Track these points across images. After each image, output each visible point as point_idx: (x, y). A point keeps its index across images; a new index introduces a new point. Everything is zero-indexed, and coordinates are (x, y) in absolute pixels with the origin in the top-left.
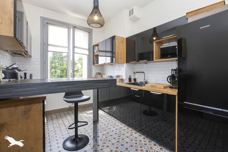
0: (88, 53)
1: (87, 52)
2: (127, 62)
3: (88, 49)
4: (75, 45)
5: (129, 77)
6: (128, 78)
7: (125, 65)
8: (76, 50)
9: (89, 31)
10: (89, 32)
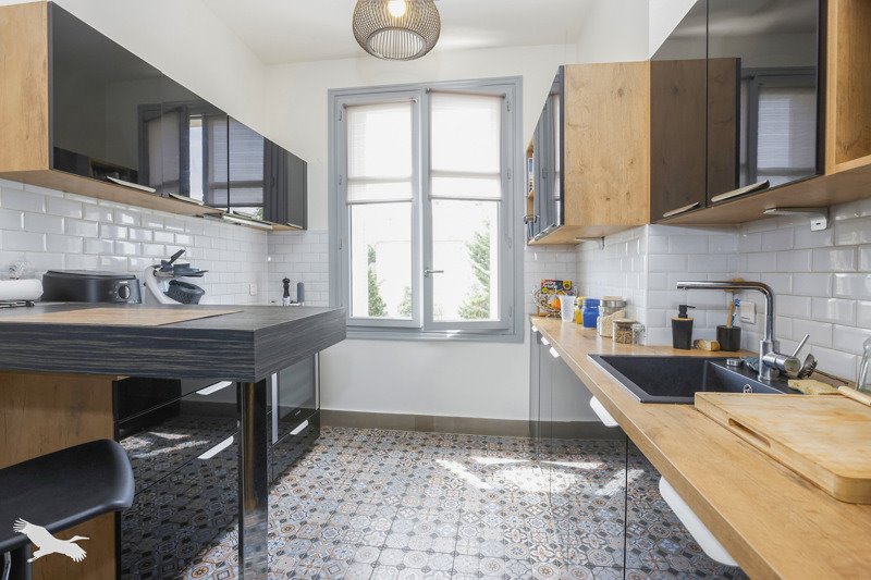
0: (497, 193)
1: (494, 189)
2: (655, 218)
3: (500, 174)
4: (434, 167)
5: (675, 314)
6: (670, 323)
7: (649, 235)
8: (439, 186)
9: (501, 92)
10: (503, 97)
